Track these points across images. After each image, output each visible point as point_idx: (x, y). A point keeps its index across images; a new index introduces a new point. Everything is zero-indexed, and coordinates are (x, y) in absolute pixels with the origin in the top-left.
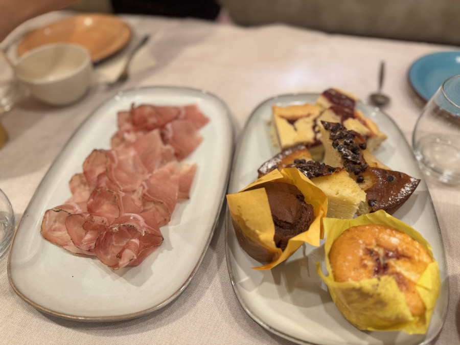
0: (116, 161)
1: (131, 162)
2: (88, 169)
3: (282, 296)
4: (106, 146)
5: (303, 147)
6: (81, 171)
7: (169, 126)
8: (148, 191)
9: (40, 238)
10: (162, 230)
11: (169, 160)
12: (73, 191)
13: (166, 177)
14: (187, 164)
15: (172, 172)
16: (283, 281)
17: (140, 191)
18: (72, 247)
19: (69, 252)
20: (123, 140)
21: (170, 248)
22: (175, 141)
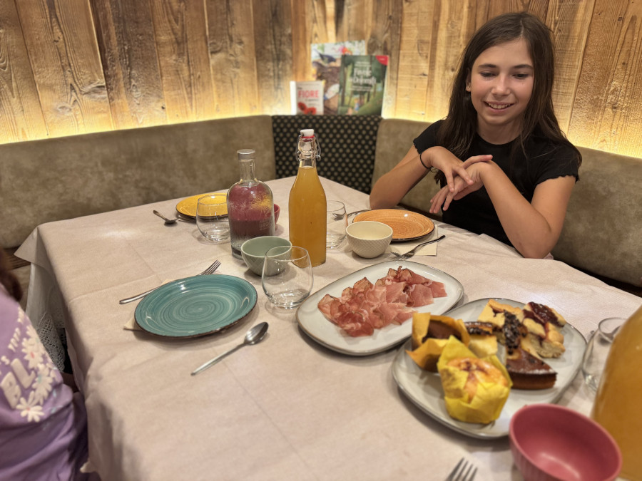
0: (373, 289)
1: (380, 294)
2: (356, 287)
3: (419, 383)
4: (373, 282)
5: (490, 326)
6: (352, 287)
7: (414, 286)
8: (380, 308)
9: (316, 306)
10: (376, 331)
11: (403, 302)
12: (343, 295)
13: (394, 308)
14: (411, 310)
15: (399, 308)
16: (425, 379)
17: (375, 307)
18: (329, 316)
19: (326, 317)
20: (384, 283)
21: (374, 339)
22: (412, 295)
